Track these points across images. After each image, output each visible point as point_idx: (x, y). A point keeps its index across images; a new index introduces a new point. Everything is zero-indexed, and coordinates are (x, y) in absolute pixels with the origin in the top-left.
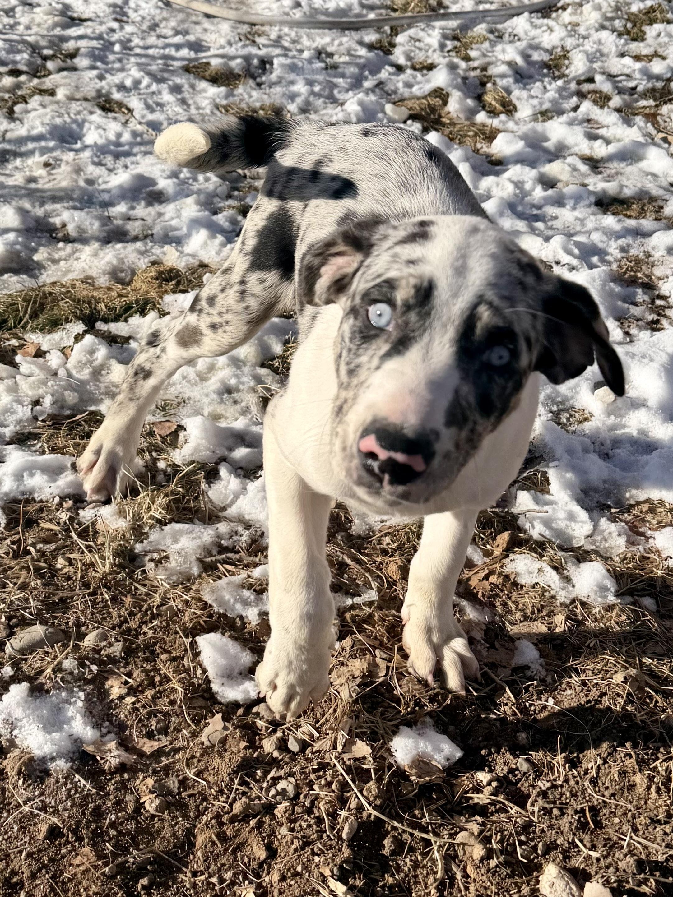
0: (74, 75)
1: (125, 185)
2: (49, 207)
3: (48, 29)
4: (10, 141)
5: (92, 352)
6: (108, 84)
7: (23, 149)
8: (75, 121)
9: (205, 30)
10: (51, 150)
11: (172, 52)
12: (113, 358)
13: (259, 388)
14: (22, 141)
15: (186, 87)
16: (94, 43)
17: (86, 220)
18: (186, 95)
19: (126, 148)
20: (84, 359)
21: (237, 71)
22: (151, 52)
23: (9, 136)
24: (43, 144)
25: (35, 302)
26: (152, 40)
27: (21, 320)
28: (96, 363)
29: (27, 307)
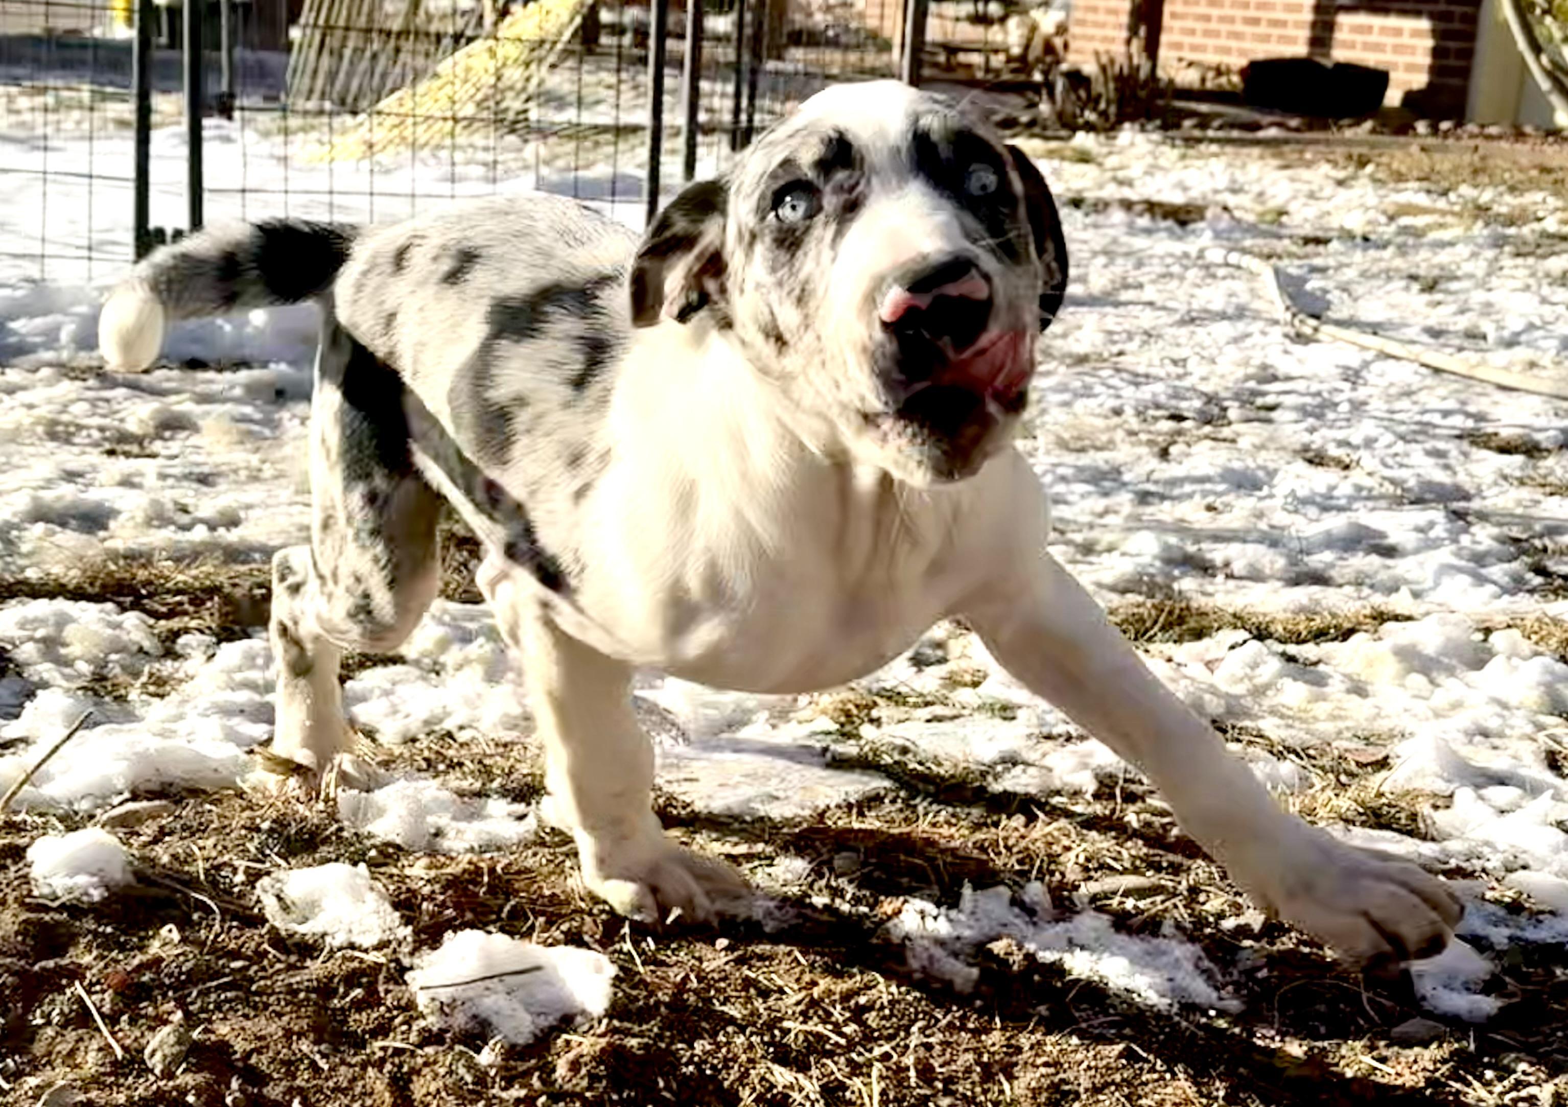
0: (1270, 428)
1: (1335, 532)
2: (1204, 546)
3: (1236, 382)
4: (1156, 482)
5: (1255, 666)
6: (1323, 437)
7: (1176, 492)
8: (1264, 468)
9: (1496, 403)
10: (1219, 494)
11: (1436, 419)
12: (1288, 676)
13: (1541, 736)
14: (1174, 482)
15: (1454, 453)
16: (1308, 400)
17: (1264, 556)
18: (1452, 462)
19: (1343, 502)
20: (1240, 674)
21: (1544, 445)
22: (1397, 417)
23: (1155, 476)
24: (1208, 486)
25: (1171, 613)
26: (1405, 403)
27: (1147, 631)
28: (1258, 681)
29: (1158, 616)
